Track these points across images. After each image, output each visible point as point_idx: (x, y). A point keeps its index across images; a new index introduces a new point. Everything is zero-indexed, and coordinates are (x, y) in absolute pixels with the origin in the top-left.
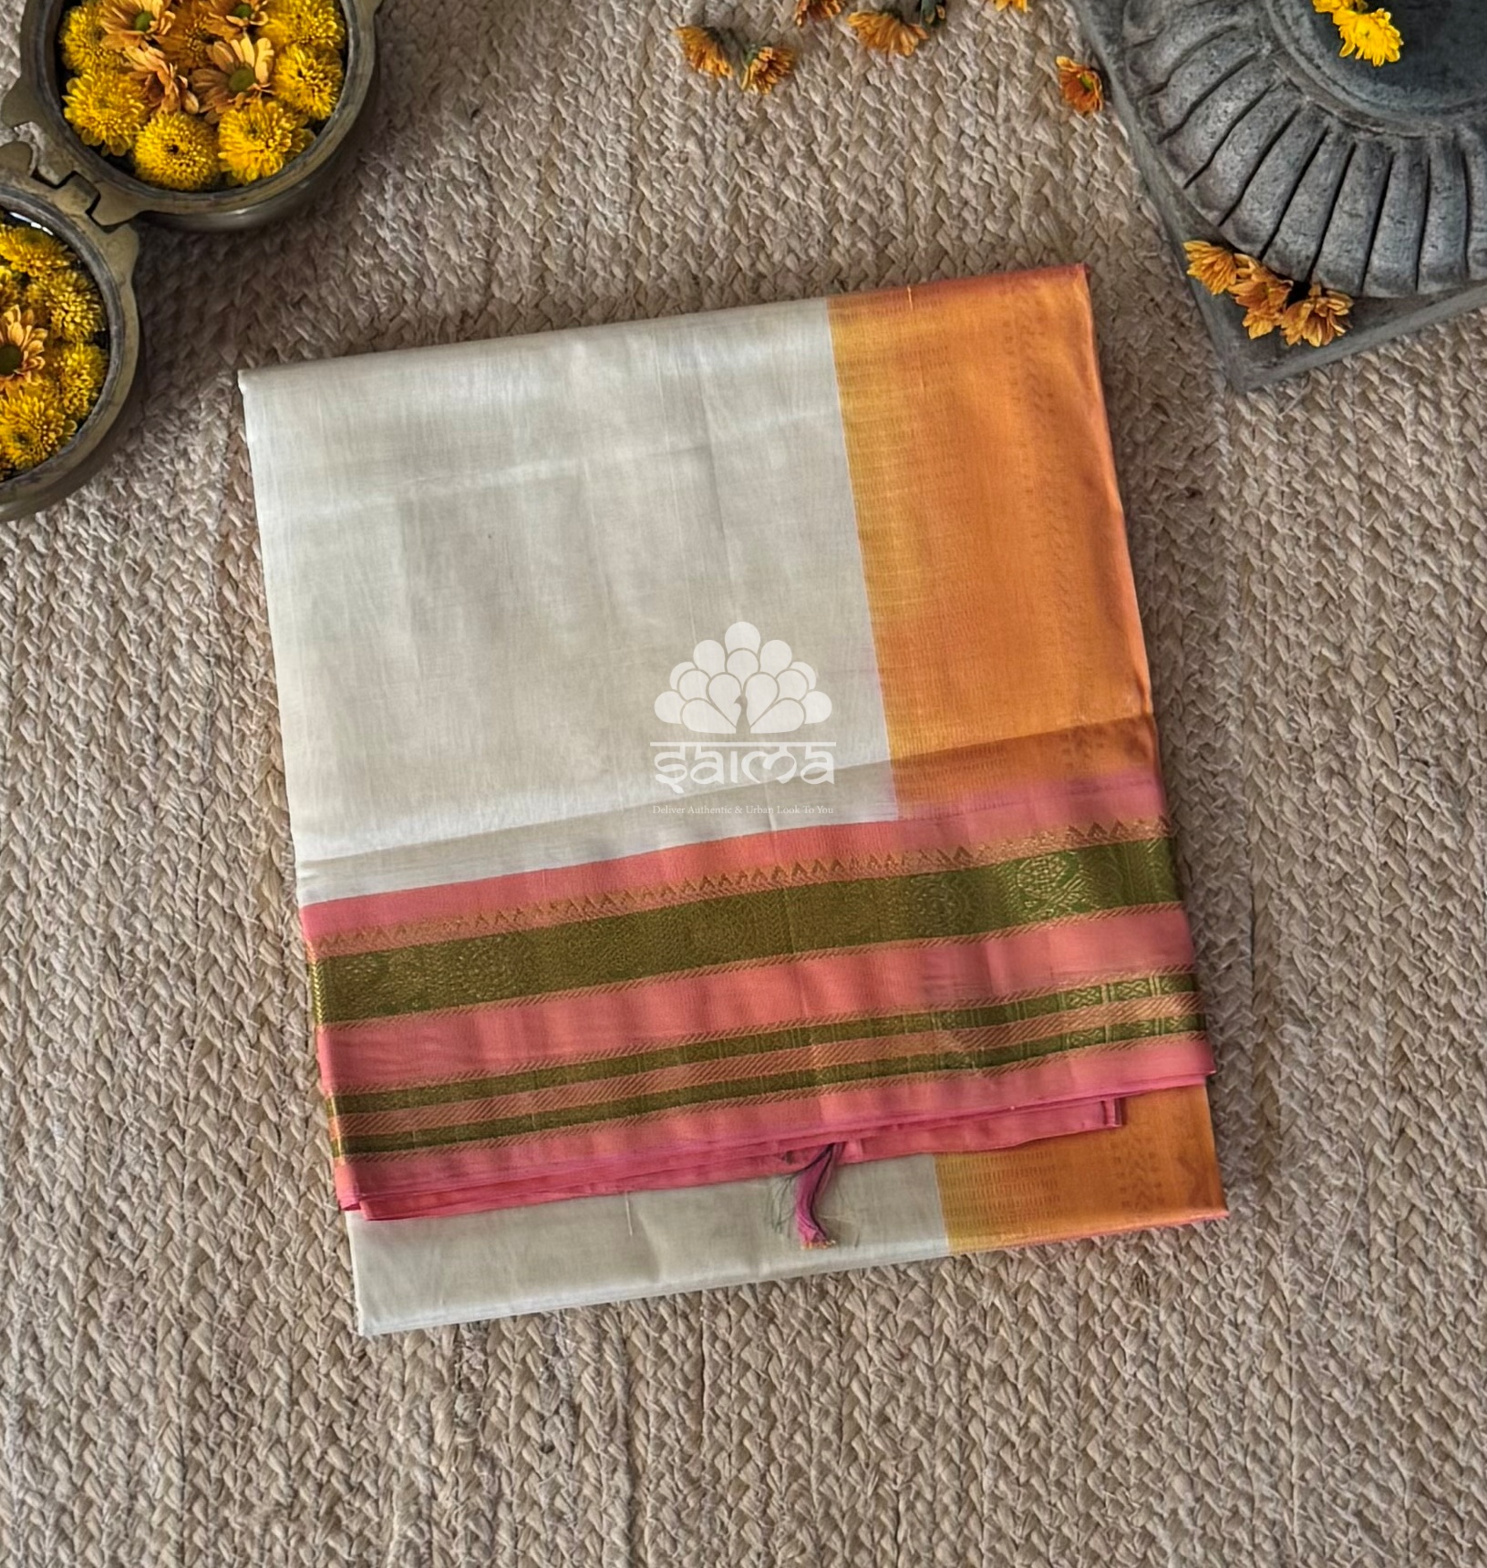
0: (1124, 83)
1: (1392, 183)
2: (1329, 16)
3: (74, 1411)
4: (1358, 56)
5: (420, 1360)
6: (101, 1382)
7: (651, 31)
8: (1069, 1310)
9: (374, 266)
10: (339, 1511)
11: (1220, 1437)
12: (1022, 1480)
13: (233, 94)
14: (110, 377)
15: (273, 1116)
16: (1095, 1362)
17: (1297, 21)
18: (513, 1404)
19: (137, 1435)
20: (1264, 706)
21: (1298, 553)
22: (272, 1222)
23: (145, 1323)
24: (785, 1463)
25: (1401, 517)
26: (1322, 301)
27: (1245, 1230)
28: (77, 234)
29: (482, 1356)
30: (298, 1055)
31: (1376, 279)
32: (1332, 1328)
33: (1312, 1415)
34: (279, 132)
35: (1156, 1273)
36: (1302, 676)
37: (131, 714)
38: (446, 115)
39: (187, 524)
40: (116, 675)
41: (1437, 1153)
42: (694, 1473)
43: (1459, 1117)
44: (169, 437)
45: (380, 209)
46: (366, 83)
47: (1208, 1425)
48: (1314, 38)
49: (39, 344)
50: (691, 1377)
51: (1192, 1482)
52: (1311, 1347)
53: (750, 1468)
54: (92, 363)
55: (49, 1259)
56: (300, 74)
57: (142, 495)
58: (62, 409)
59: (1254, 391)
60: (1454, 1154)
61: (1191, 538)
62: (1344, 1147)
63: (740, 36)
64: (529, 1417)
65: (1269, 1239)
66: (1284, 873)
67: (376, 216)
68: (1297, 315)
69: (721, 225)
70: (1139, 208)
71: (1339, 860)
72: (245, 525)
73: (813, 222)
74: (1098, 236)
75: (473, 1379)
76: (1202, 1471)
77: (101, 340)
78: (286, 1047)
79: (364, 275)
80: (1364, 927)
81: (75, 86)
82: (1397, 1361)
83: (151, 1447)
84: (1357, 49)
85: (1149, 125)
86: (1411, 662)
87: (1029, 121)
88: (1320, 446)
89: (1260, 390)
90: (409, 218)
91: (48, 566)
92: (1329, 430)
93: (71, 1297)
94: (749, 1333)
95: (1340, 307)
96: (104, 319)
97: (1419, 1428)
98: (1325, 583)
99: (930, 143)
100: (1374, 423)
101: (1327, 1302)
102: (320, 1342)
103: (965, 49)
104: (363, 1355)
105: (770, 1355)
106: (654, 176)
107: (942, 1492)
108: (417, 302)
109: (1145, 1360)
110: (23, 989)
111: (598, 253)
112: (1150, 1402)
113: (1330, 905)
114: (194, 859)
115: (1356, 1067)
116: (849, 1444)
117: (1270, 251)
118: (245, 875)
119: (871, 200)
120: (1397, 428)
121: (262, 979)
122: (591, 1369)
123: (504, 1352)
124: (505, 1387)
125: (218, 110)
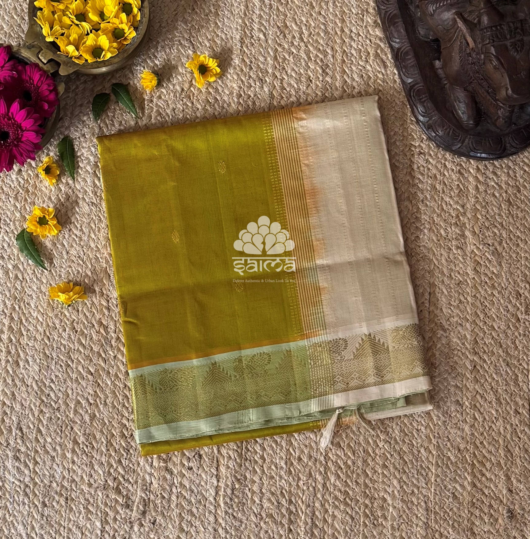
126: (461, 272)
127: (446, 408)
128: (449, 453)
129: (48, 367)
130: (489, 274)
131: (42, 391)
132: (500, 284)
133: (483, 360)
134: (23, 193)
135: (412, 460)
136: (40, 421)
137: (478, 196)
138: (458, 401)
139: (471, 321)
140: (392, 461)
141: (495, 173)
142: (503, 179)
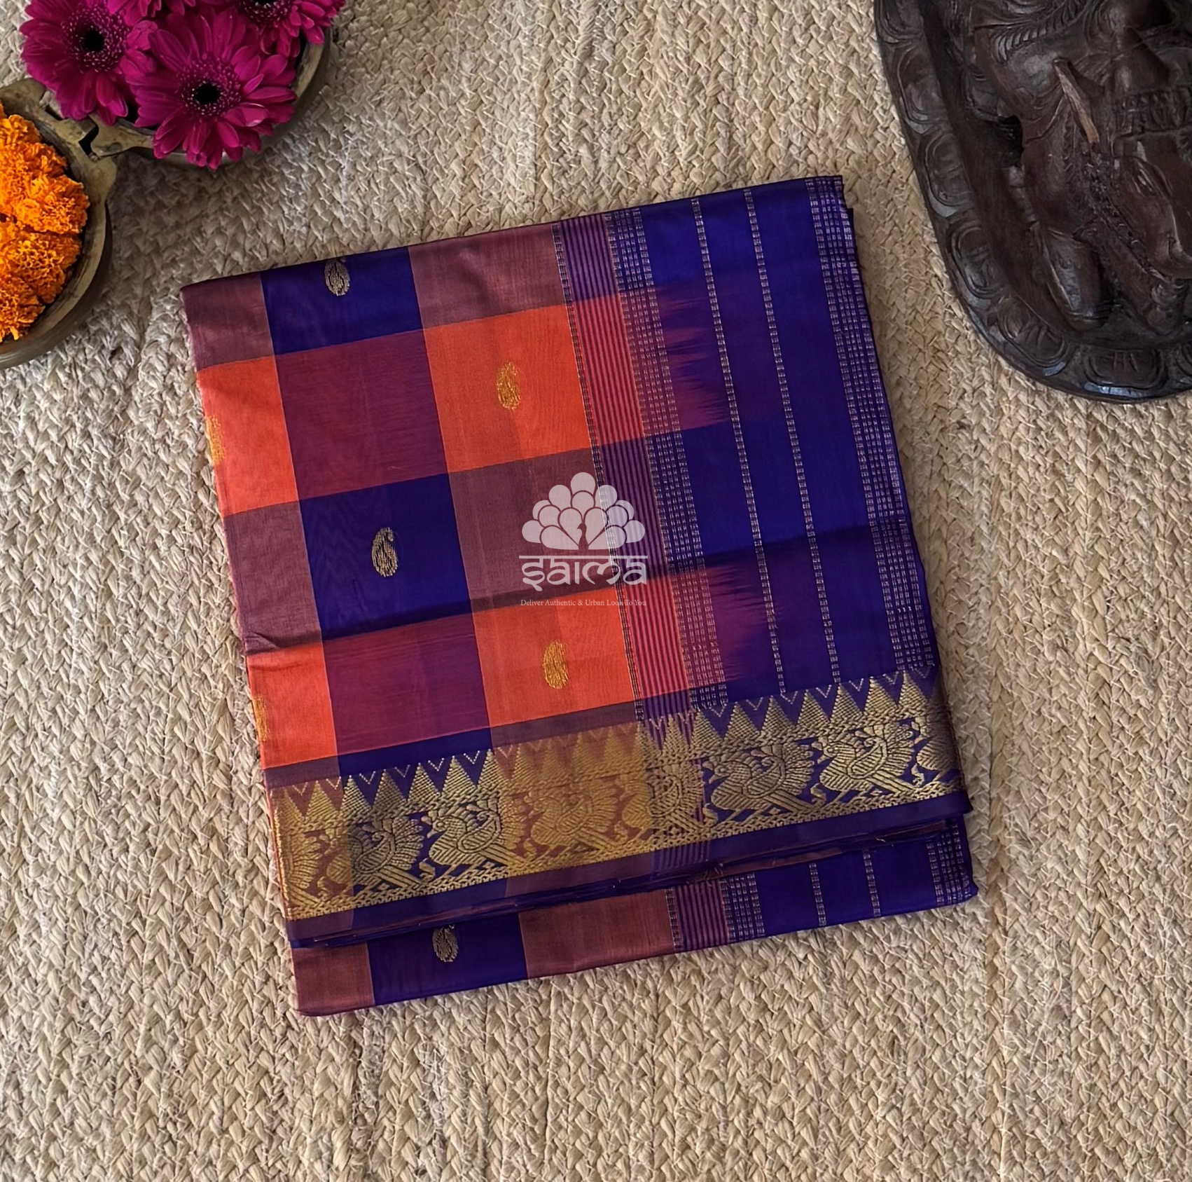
126: (1065, 705)
127: (1030, 1026)
128: (1038, 1131)
129: (85, 938)
130: (1128, 709)
131: (70, 995)
132: (1153, 732)
133: (1118, 911)
134: (27, 527)
135: (952, 1150)
136: (63, 1065)
137: (1100, 526)
138: (1058, 1008)
139: (1088, 819)
140: (905, 1154)
141: (1137, 474)
142: (1159, 485)
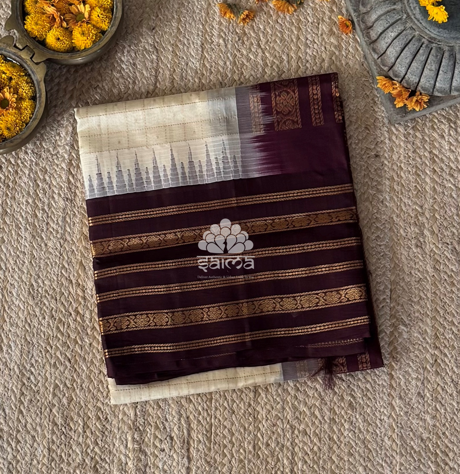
0: (359, 25)
1: (444, 60)
2: (425, 7)
3: (15, 432)
4: (434, 20)
5: (124, 421)
6: (24, 424)
7: (210, 4)
8: (328, 413)
9: (120, 77)
10: (98, 466)
11: (375, 455)
12: (311, 466)
13: (77, 22)
14: (36, 110)
15: (80, 343)
16: (335, 430)
17: (415, 8)
18: (152, 436)
19: (35, 440)
20: (397, 224)
21: (409, 176)
22: (79, 375)
23: (38, 406)
24: (237, 458)
25: (443, 165)
26: (420, 97)
27: (384, 390)
28: (27, 65)
29: (143, 421)
30: (89, 324)
31: (437, 90)
32: (411, 422)
33: (404, 449)
34: (91, 34)
35: (356, 403)
36: (409, 215)
37: (39, 215)
38: (144, 29)
39: (59, 156)
40: (35, 203)
41: (447, 368)
42: (209, 460)
43: (454, 357)
44: (54, 129)
45: (123, 58)
46: (119, 20)
47: (371, 451)
48: (420, 14)
49: (14, 99)
50: (208, 430)
51: (365, 469)
52: (405, 428)
53: (226, 459)
54: (31, 105)
55: (9, 385)
56: (98, 16)
57: (45, 147)
58: (21, 120)
59: (397, 124)
60: (452, 368)
61: (376, 170)
62: (417, 365)
63: (238, 6)
64: (157, 439)
65: (392, 393)
66: (401, 277)
67: (121, 60)
68: (412, 101)
69: (230, 67)
70: (363, 65)
71: (419, 274)
72: (77, 156)
73: (259, 66)
74: (349, 73)
75: (140, 427)
76: (369, 465)
77: (33, 98)
78: (85, 321)
79: (117, 79)
80: (426, 295)
81: (28, 18)
82: (432, 434)
83: (39, 445)
84: (433, 18)
85: (366, 39)
86: (444, 212)
87: (329, 36)
88: (418, 142)
89: (399, 124)
90: (131, 61)
91: (15, 168)
92: (421, 137)
93: (15, 397)
94: (226, 416)
95: (426, 99)
96: (35, 92)
97: (438, 454)
98: (418, 186)
99: (297, 42)
100: (435, 135)
101: (410, 414)
102: (93, 414)
103: (309, 13)
104: (106, 418)
105: (233, 424)
106: (209, 50)
107: (286, 469)
108: (133, 88)
109: (352, 430)
110: (3, 300)
111: (191, 74)
112: (352, 443)
113: (415, 288)
114: (58, 262)
115: (422, 340)
116: (257, 453)
117: (404, 80)
118: (74, 267)
119: (277, 60)
120: (443, 137)
121: (78, 300)
122: (177, 426)
123: (150, 419)
124: (150, 431)
125: (72, 27)
